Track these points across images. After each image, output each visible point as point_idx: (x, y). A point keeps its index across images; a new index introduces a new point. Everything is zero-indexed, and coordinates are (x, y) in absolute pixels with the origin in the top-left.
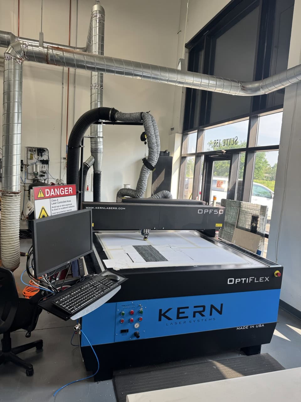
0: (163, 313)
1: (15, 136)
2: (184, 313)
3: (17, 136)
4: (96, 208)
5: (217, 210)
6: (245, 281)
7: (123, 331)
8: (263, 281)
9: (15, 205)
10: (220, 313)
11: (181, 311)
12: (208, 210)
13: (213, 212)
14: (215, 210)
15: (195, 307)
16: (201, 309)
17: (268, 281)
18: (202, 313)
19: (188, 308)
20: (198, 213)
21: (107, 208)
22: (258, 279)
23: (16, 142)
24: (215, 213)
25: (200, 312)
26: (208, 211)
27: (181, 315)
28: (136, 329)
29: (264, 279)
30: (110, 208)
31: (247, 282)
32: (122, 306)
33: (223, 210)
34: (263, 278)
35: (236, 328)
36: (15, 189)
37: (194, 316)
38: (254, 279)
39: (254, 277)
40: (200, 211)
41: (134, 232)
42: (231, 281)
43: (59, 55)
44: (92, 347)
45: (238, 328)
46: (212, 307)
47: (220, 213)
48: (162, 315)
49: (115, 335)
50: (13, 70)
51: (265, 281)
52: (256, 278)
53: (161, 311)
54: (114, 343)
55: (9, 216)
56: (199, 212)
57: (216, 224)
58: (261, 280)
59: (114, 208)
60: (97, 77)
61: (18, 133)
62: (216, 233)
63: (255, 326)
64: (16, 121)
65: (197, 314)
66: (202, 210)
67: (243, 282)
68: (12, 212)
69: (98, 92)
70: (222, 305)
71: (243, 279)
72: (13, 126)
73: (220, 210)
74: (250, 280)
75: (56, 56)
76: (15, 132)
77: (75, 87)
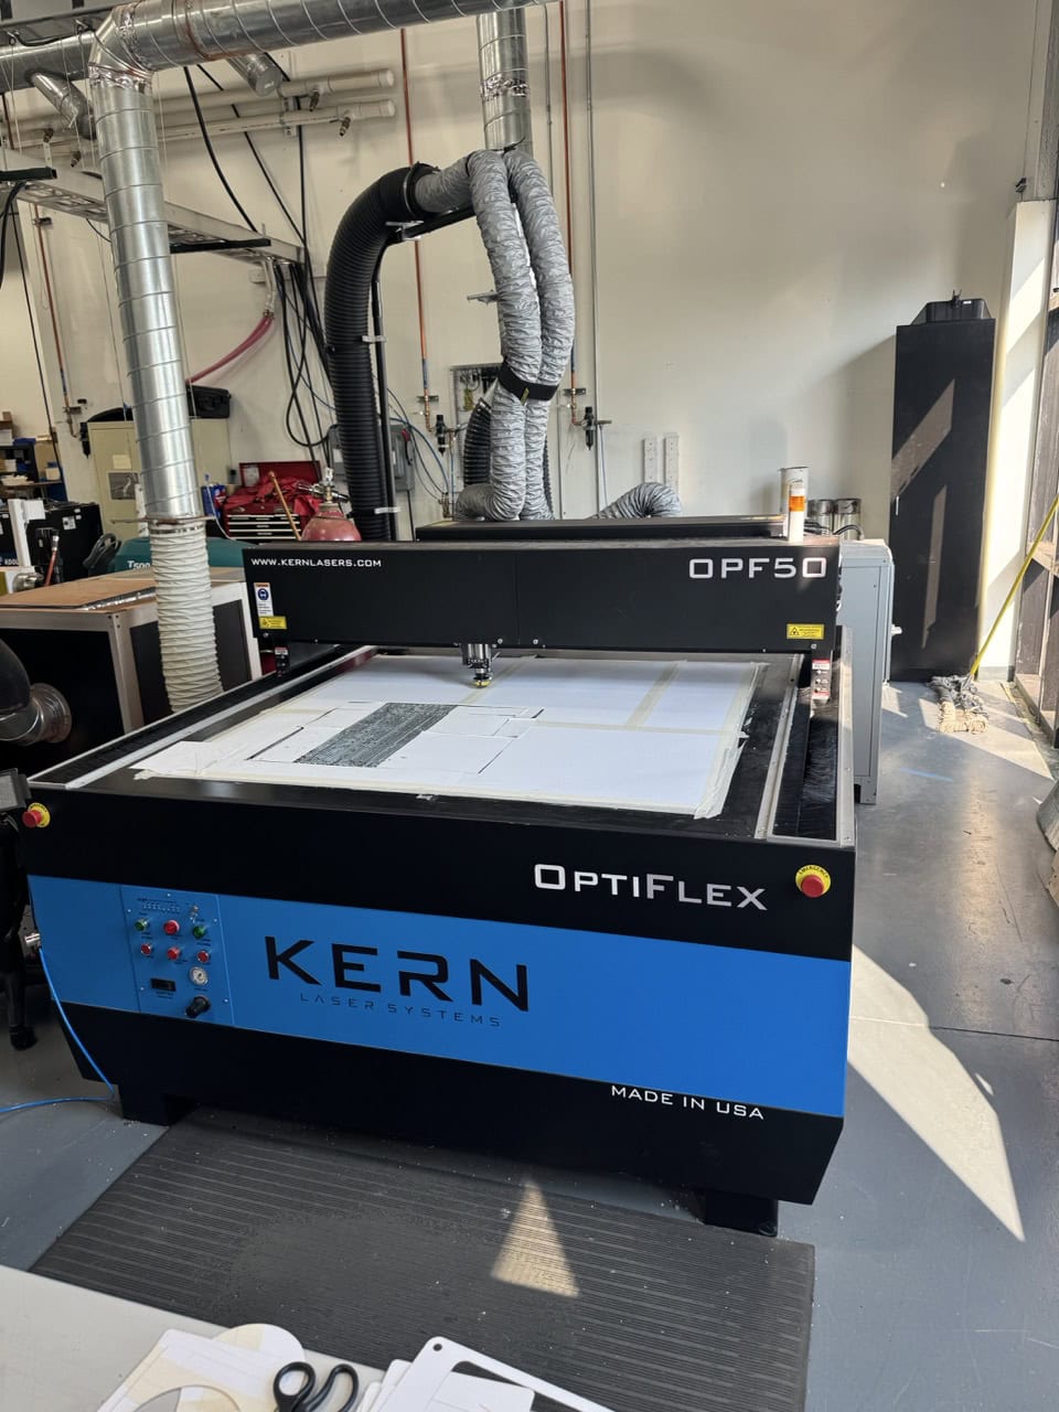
0: (280, 950)
1: (154, 337)
2: (360, 967)
3: (160, 338)
4: (283, 562)
5: (791, 560)
6: (625, 887)
7: (158, 984)
8: (729, 904)
9: (179, 560)
10: (521, 1001)
11: (347, 957)
12: (740, 562)
13: (769, 568)
14: (778, 560)
15: (402, 955)
16: (431, 969)
17: (761, 907)
18: (437, 985)
19: (373, 952)
20: (692, 575)
21: (320, 563)
22: (696, 890)
23: (159, 357)
24: (777, 575)
25: (428, 981)
26: (740, 568)
27: (349, 975)
28: (198, 987)
29: (736, 897)
30: (327, 563)
31: (636, 893)
32: (139, 899)
33: (824, 561)
34: (729, 888)
35: (611, 1085)
36: (176, 510)
37: (405, 990)
38: (671, 888)
39: (671, 878)
40: (701, 569)
41: (520, 656)
42: (550, 877)
43: (221, 11)
44: (59, 1005)
45: (619, 1088)
46: (477, 969)
47: (806, 574)
48: (278, 959)
49: (137, 991)
50: (114, 116)
51: (742, 905)
52: (681, 885)
53: (270, 942)
54: (136, 1014)
55: (166, 592)
56: (696, 573)
57: (791, 628)
58: (715, 898)
59: (341, 562)
60: (497, 48)
61: (163, 326)
62: (814, 667)
63: (710, 1103)
64: (149, 287)
65: (415, 985)
66: (710, 562)
67: (615, 892)
68: (175, 581)
69: (505, 108)
70: (522, 971)
71: (615, 879)
72: (143, 306)
73: (806, 561)
74: (651, 889)
75: (214, 22)
76: (153, 324)
77: (590, 108)
